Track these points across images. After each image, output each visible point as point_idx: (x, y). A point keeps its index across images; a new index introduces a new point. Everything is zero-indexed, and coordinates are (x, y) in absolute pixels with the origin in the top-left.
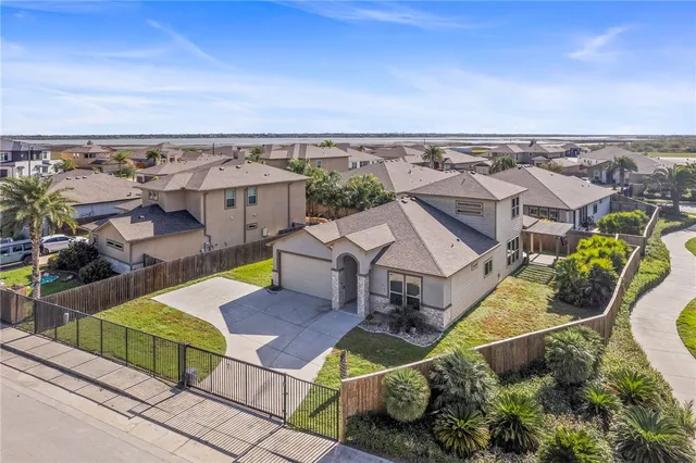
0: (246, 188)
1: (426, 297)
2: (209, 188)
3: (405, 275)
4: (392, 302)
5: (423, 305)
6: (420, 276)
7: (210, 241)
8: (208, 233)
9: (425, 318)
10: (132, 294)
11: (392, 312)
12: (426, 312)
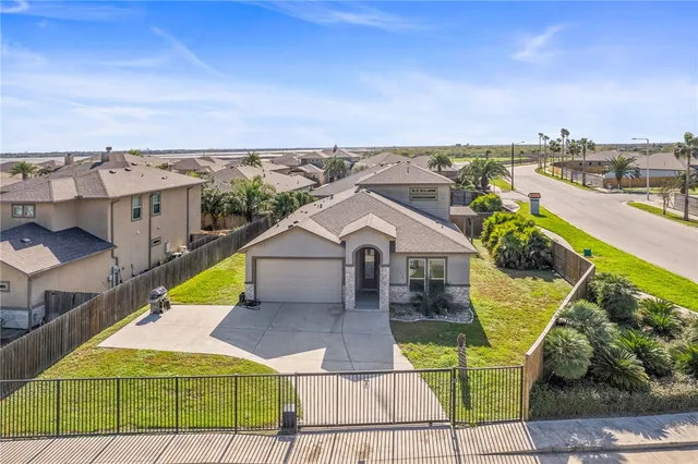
0: (151, 194)
1: (451, 277)
2: (118, 195)
3: (427, 258)
4: (411, 290)
5: (448, 285)
6: (445, 256)
7: (117, 264)
8: (115, 255)
9: (451, 297)
10: (66, 345)
11: (413, 299)
12: (450, 290)
